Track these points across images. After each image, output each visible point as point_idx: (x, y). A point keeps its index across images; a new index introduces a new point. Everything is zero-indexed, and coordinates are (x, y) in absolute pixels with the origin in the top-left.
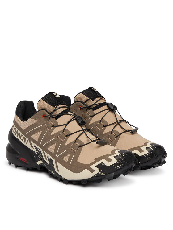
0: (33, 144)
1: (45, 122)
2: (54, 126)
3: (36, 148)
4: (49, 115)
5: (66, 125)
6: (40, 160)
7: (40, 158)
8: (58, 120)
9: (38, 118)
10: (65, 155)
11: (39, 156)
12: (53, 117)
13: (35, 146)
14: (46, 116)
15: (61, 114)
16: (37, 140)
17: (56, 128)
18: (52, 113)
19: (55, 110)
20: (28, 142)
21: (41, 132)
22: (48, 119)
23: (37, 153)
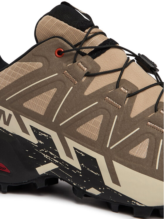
0: (28, 122)
1: (64, 65)
2: (90, 75)
3: (36, 132)
4: (72, 48)
5: (122, 70)
6: (48, 162)
7: (46, 156)
8: (98, 60)
9: (44, 58)
10: (135, 141)
11: (44, 152)
12: (83, 54)
13: (33, 128)
14: (65, 52)
15: (104, 46)
16: (41, 111)
17: (97, 79)
18: (80, 44)
19: (87, 39)
20: (13, 119)
21: (54, 91)
22: (73, 57)
23: (39, 144)
